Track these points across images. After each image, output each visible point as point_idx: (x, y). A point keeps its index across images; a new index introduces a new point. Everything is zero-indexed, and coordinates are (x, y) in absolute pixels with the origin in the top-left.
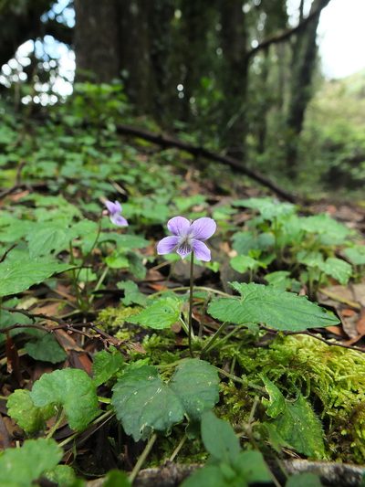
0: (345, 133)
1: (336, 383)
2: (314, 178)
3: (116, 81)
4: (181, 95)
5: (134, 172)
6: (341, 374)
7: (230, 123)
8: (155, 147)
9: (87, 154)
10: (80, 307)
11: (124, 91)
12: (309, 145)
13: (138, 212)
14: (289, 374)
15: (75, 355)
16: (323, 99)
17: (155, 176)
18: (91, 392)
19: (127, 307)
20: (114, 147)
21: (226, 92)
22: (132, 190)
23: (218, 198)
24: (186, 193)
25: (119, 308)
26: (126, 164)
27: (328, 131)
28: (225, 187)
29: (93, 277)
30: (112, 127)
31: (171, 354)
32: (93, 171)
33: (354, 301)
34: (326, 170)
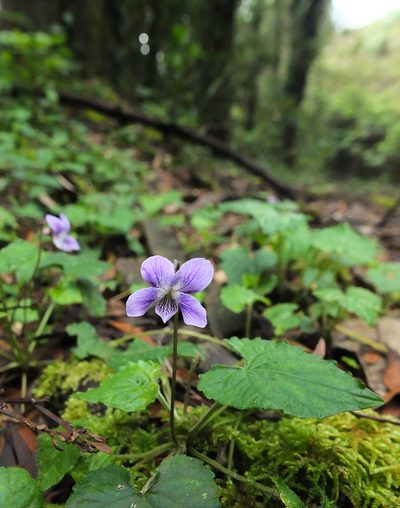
0: (358, 103)
1: (371, 477)
2: (316, 164)
3: (56, 28)
4: (145, 50)
5: (84, 158)
6: (378, 464)
7: (212, 90)
8: (112, 122)
9: (21, 134)
10: (17, 360)
11: (69, 43)
12: (313, 120)
13: (92, 217)
14: (310, 468)
15: (13, 429)
16: (332, 58)
17: (113, 164)
18: (35, 500)
19: (81, 360)
20: (57, 124)
21: (205, 47)
22: (82, 184)
23: (196, 192)
24: (154, 186)
25: (70, 363)
26: (74, 147)
27: (337, 101)
28: (205, 177)
29: (32, 316)
30: (52, 96)
31: (144, 432)
32: (29, 158)
33: (378, 341)
34: (332, 153)
